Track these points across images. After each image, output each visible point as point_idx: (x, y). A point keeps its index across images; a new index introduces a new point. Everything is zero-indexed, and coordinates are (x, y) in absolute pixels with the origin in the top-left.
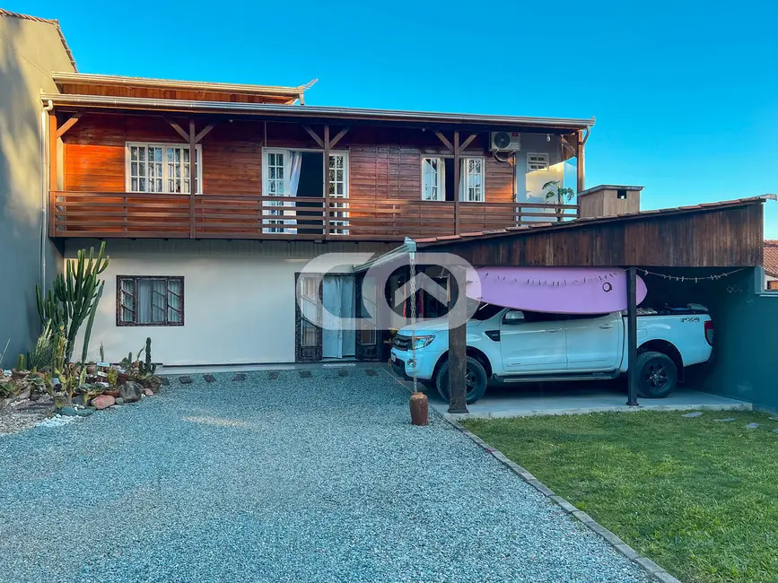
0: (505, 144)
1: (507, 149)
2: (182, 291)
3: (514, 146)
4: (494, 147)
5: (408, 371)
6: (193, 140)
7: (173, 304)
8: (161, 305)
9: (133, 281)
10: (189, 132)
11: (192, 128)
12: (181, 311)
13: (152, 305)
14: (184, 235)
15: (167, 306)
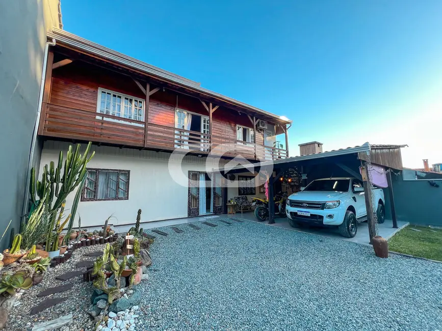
0: (263, 126)
2: (129, 179)
4: (261, 127)
5: (326, 221)
6: (149, 93)
7: (122, 186)
8: (114, 188)
9: (95, 172)
10: (146, 90)
11: (148, 87)
12: (127, 191)
13: (107, 187)
14: (140, 144)
15: (118, 187)
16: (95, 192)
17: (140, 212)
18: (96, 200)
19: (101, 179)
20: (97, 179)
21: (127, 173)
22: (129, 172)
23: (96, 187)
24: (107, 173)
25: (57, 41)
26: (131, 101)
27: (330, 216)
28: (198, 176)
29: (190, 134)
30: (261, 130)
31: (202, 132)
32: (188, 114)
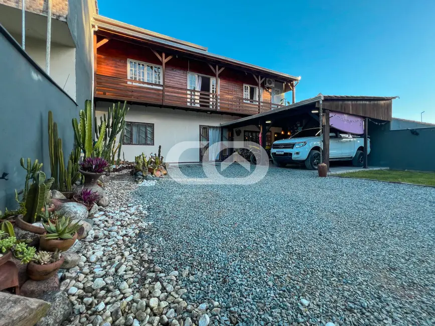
0: (270, 84)
1: (271, 85)
2: (153, 130)
3: (273, 85)
4: (267, 85)
5: (294, 157)
6: (165, 61)
7: (149, 136)
8: (144, 136)
9: (130, 124)
10: (162, 57)
11: (164, 55)
12: (153, 139)
13: (139, 136)
14: (160, 103)
15: (146, 136)
16: (131, 139)
17: (160, 147)
18: (132, 144)
19: (135, 130)
20: (132, 129)
21: (152, 126)
22: (153, 124)
23: (131, 135)
24: (138, 125)
25: (99, 27)
26: (152, 67)
27: (298, 153)
28: (207, 130)
29: (201, 94)
30: (268, 88)
31: (211, 92)
32: (198, 76)
